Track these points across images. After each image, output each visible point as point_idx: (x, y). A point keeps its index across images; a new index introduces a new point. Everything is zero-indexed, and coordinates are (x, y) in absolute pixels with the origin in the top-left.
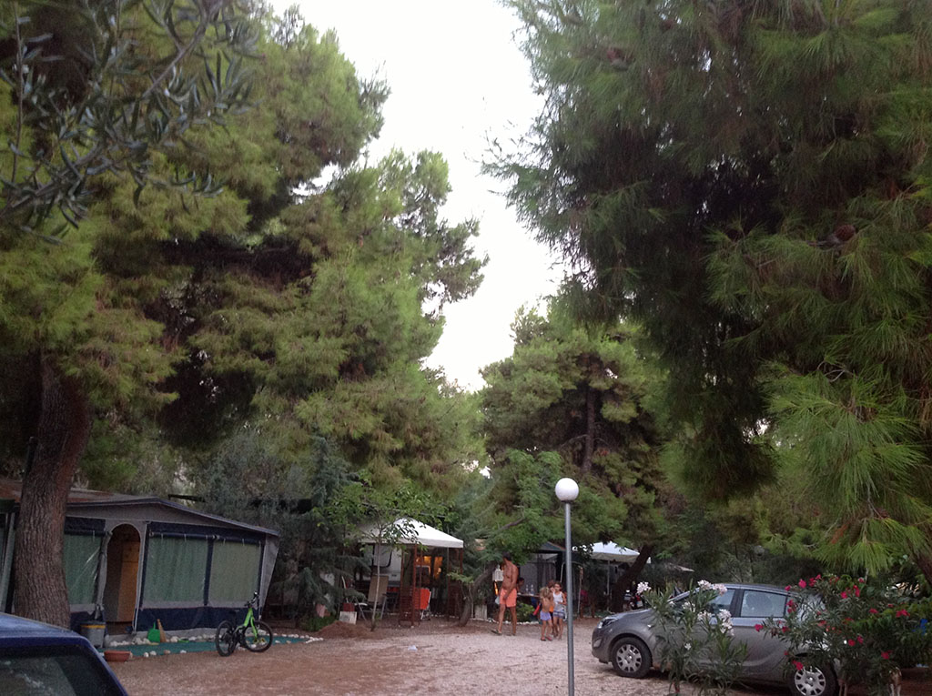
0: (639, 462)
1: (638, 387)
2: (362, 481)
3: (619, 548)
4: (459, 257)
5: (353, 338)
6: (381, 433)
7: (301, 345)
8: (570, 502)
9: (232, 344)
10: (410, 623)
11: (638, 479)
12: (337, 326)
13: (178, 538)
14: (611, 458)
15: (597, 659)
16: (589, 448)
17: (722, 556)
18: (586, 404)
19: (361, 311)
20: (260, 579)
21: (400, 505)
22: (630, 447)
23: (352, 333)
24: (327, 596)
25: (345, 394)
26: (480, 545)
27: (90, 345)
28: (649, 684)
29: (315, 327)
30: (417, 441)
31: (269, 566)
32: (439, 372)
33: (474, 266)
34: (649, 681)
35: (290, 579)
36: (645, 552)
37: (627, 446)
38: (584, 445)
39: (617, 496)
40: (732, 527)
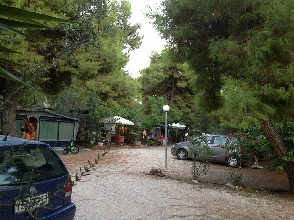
0: (187, 100)
1: (188, 77)
2: (104, 105)
3: (180, 125)
4: (134, 36)
5: (102, 62)
6: (111, 91)
7: (86, 64)
8: (167, 112)
9: (65, 63)
10: (118, 146)
11: (186, 105)
12: (97, 58)
13: (49, 121)
14: (179, 98)
15: (173, 155)
16: (172, 96)
17: (210, 127)
18: (172, 82)
19: (105, 53)
20: (74, 133)
21: (116, 112)
22: (185, 95)
23: (102, 60)
24: (94, 138)
25: (101, 79)
26: (139, 124)
27: (23, 63)
28: (187, 162)
29: (91, 58)
30: (122, 94)
31: (76, 130)
32: (127, 72)
33: (139, 39)
34: (187, 161)
35: (83, 133)
36: (188, 126)
37: (184, 95)
38: (171, 95)
39: (180, 110)
40: (213, 119)
